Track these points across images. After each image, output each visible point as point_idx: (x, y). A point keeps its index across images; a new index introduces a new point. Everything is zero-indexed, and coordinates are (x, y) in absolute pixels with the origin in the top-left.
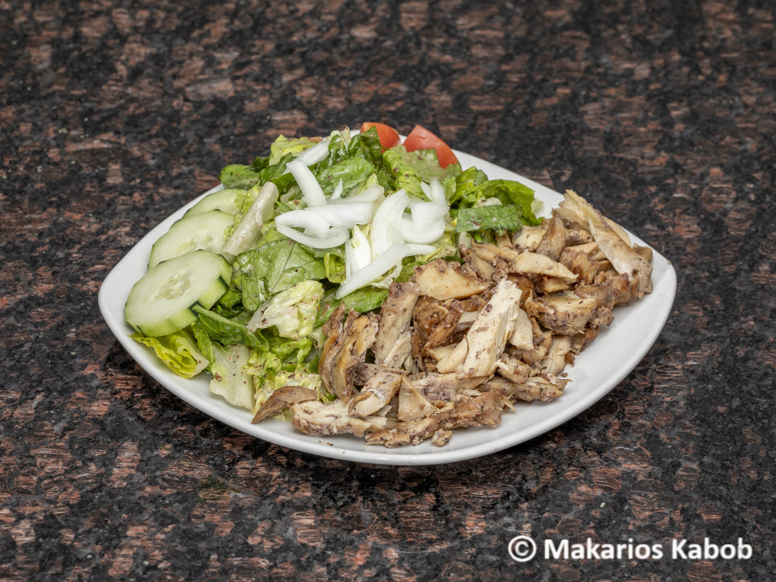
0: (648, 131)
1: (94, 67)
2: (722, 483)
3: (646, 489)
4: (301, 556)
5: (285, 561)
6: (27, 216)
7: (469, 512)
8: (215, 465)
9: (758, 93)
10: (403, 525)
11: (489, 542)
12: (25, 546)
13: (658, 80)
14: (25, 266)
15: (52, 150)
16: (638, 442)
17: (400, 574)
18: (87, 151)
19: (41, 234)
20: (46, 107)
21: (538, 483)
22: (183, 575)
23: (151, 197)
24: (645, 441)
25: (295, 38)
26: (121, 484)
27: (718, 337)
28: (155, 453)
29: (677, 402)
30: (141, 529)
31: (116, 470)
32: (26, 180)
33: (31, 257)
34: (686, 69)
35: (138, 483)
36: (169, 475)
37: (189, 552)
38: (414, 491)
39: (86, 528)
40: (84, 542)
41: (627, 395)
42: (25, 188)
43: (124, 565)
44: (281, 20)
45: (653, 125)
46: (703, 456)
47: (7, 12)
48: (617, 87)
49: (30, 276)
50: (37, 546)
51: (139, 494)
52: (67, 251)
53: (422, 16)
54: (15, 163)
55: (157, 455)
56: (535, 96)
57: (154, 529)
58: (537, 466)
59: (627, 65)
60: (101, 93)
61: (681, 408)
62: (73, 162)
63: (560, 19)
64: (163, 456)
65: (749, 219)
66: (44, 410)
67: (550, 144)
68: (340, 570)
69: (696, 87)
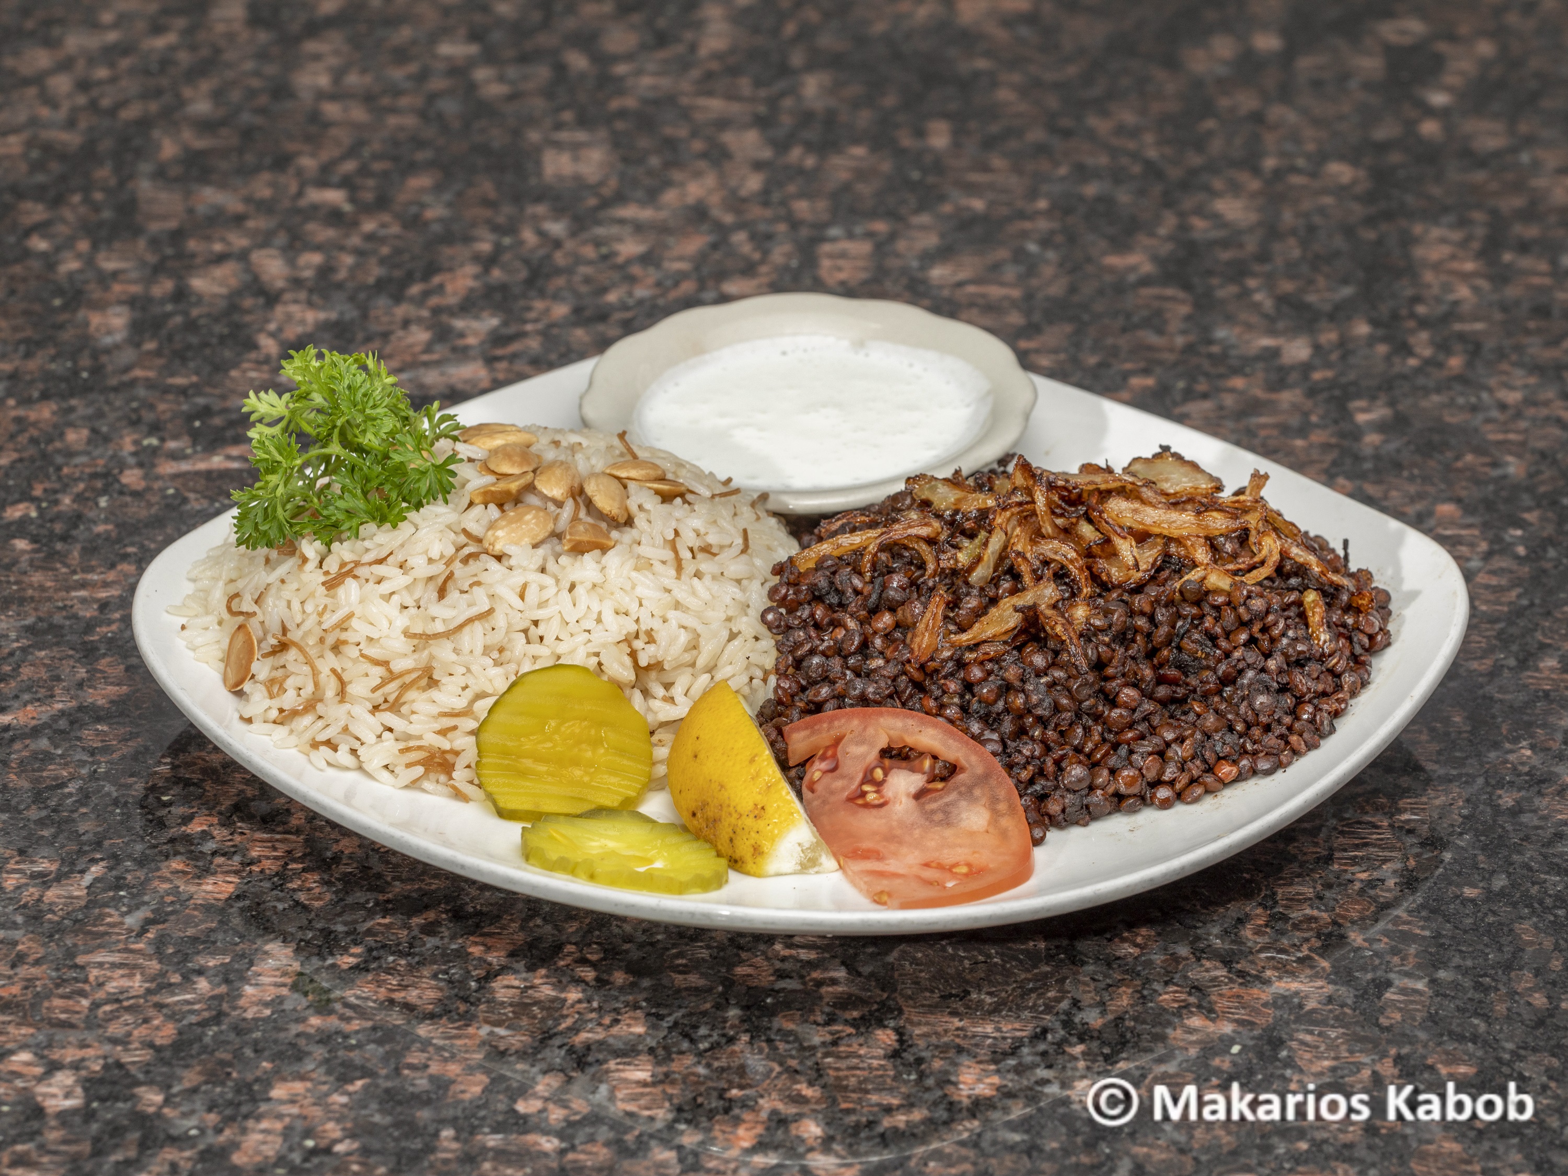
0: (1311, 446)
1: (214, 341)
2: (1476, 1014)
3: (1323, 1023)
5: (591, 1139)
6: (76, 577)
7: (965, 1060)
8: (450, 982)
9: (1526, 386)
10: (831, 1081)
12: (64, 1117)
13: (1328, 365)
14: (71, 656)
15: (128, 472)
16: (1305, 947)
18: (197, 473)
20: (118, 403)
21: (1103, 1013)
22: (384, 1164)
24: (1318, 944)
25: (612, 297)
26: (259, 1012)
27: (1460, 776)
28: (330, 961)
29: (1383, 881)
30: (299, 1087)
31: (249, 990)
32: (77, 519)
33: (84, 643)
34: (1382, 349)
35: (295, 1010)
36: (358, 997)
37: (397, 1125)
39: (187, 1084)
40: (184, 1109)
41: (1280, 869)
42: (74, 533)
43: (264, 1148)
44: (584, 270)
45: (1318, 437)
46: (1437, 969)
47: (44, 255)
48: (1246, 375)
49: (82, 673)
50: (87, 1114)
51: (295, 1029)
53: (861, 263)
54: (55, 492)
55: (333, 966)
57: (325, 1088)
58: (1102, 985)
59: (1267, 342)
60: (228, 383)
61: (1389, 890)
62: (171, 491)
63: (1133, 269)
64: (345, 967)
65: (1513, 586)
66: (105, 890)
69: (1404, 377)
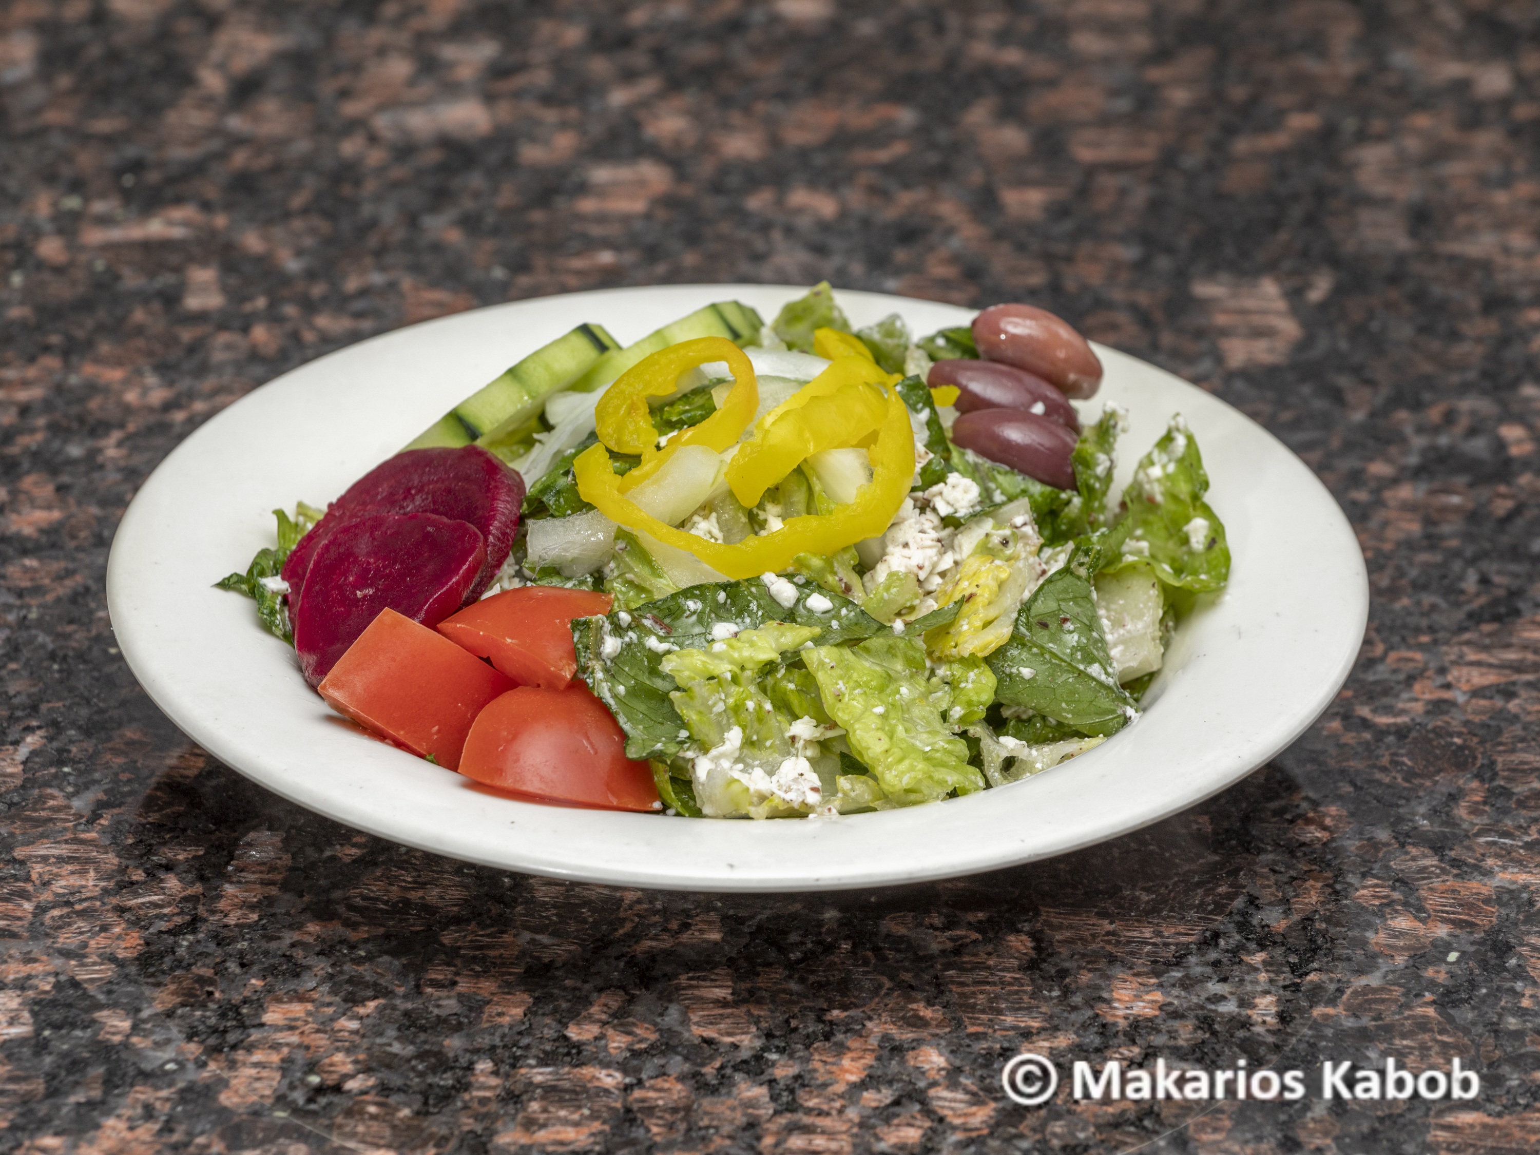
4: (703, 1065)
11: (1173, 1035)
17: (955, 1101)
19: (25, 410)
23: (295, 336)
38: (978, 930)
52: (90, 443)
56: (1230, 131)
67: (1274, 225)
68: (801, 1094)
